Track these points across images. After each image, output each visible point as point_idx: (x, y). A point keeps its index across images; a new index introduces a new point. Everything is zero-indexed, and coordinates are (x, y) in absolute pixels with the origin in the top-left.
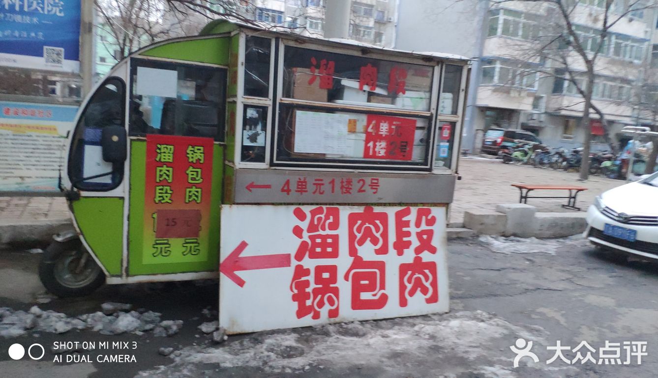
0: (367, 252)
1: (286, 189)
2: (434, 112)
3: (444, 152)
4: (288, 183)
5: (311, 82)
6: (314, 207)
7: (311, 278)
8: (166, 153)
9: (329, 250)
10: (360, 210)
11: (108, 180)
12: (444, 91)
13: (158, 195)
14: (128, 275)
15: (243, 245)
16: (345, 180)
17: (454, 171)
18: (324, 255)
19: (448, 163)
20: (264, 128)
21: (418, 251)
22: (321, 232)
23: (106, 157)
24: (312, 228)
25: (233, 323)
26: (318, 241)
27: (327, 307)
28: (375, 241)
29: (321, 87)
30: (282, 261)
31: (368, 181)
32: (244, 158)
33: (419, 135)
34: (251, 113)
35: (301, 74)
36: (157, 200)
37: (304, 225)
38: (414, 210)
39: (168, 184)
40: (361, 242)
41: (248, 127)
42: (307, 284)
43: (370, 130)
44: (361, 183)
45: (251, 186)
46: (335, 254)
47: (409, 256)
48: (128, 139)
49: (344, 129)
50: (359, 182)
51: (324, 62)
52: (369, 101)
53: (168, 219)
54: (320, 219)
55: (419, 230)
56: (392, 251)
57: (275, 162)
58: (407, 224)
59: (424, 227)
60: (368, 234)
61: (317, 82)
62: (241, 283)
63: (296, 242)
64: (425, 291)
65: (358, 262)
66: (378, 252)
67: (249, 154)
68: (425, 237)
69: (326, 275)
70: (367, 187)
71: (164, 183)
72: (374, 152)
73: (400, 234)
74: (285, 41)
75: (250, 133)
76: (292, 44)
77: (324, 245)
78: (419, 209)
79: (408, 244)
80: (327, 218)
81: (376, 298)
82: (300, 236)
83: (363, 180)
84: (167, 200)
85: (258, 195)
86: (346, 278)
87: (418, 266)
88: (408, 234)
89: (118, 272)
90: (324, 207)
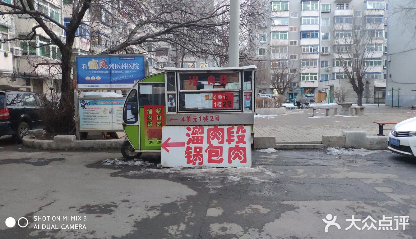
0: (215, 142)
1: (183, 120)
2: (241, 89)
3: (248, 104)
4: (183, 118)
5: (190, 84)
6: (194, 126)
7: (193, 151)
8: (150, 111)
9: (200, 141)
10: (212, 127)
11: (133, 120)
12: (244, 81)
13: (148, 124)
14: (141, 150)
15: (169, 139)
16: (205, 117)
17: (254, 111)
18: (197, 143)
19: (251, 108)
20: (175, 101)
21: (237, 143)
22: (197, 135)
23: (133, 113)
24: (193, 133)
25: (165, 164)
26: (195, 138)
27: (198, 161)
28: (218, 139)
29: (194, 85)
30: (182, 144)
31: (214, 117)
32: (169, 111)
33: (236, 98)
34: (170, 96)
35: (187, 82)
36: (148, 126)
37: (190, 133)
38: (236, 127)
39: (151, 121)
40: (213, 139)
41: (169, 101)
42: (191, 153)
43: (214, 98)
44: (212, 117)
45: (171, 120)
46: (202, 143)
47: (233, 145)
48: (139, 107)
49: (204, 98)
50: (211, 117)
51: (194, 77)
52: (214, 88)
53: (152, 132)
54: (196, 131)
55: (238, 135)
56: (226, 142)
57: (179, 111)
58: (233, 132)
59: (240, 133)
60: (215, 136)
61: (192, 84)
62: (168, 151)
63: (188, 138)
64: (240, 158)
65: (211, 146)
66: (219, 143)
67: (170, 109)
68: (241, 137)
69: (198, 150)
70: (214, 119)
71: (150, 120)
72: (217, 106)
73: (229, 136)
74: (179, 72)
75: (170, 103)
76: (182, 73)
77: (197, 140)
78: (238, 127)
79: (233, 140)
80: (199, 130)
81: (218, 159)
82: (189, 137)
83: (213, 117)
84: (151, 126)
85: (174, 122)
86: (206, 151)
87: (237, 148)
88: (233, 136)
89: (138, 149)
90: (198, 126)
